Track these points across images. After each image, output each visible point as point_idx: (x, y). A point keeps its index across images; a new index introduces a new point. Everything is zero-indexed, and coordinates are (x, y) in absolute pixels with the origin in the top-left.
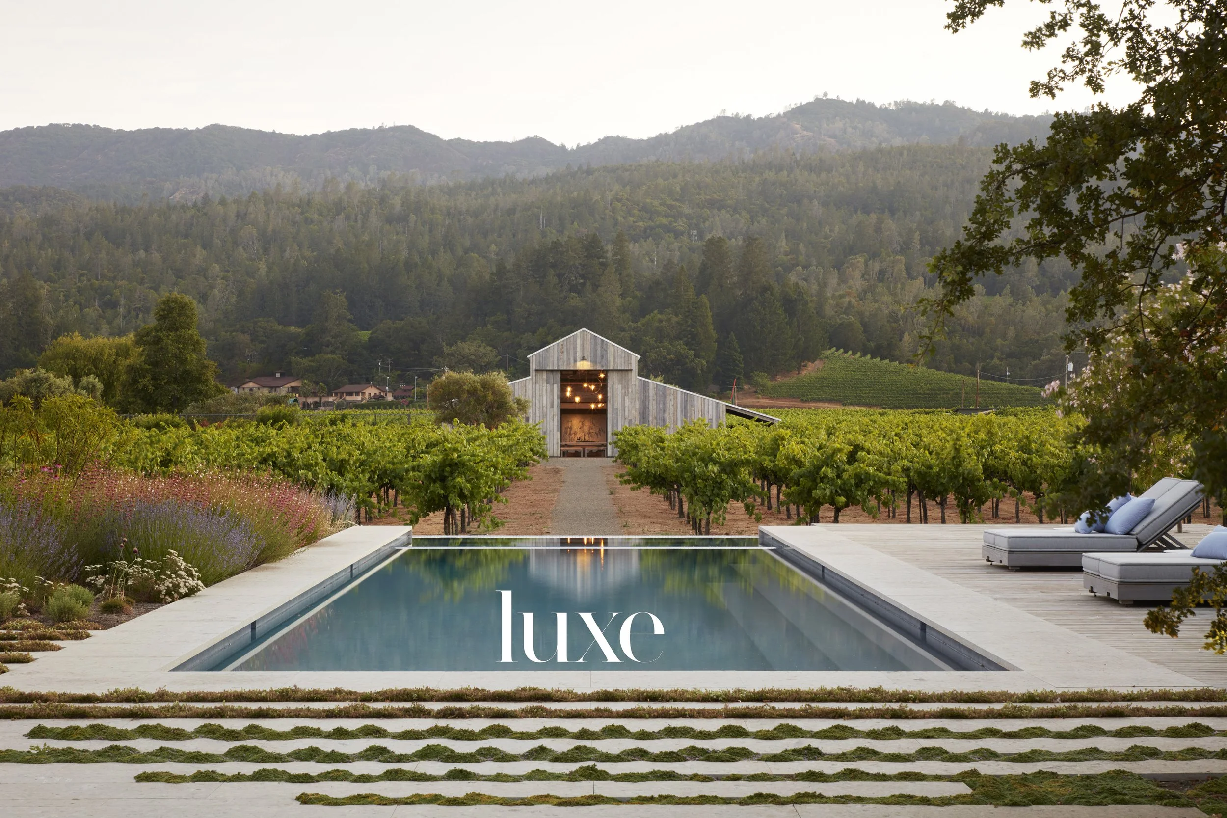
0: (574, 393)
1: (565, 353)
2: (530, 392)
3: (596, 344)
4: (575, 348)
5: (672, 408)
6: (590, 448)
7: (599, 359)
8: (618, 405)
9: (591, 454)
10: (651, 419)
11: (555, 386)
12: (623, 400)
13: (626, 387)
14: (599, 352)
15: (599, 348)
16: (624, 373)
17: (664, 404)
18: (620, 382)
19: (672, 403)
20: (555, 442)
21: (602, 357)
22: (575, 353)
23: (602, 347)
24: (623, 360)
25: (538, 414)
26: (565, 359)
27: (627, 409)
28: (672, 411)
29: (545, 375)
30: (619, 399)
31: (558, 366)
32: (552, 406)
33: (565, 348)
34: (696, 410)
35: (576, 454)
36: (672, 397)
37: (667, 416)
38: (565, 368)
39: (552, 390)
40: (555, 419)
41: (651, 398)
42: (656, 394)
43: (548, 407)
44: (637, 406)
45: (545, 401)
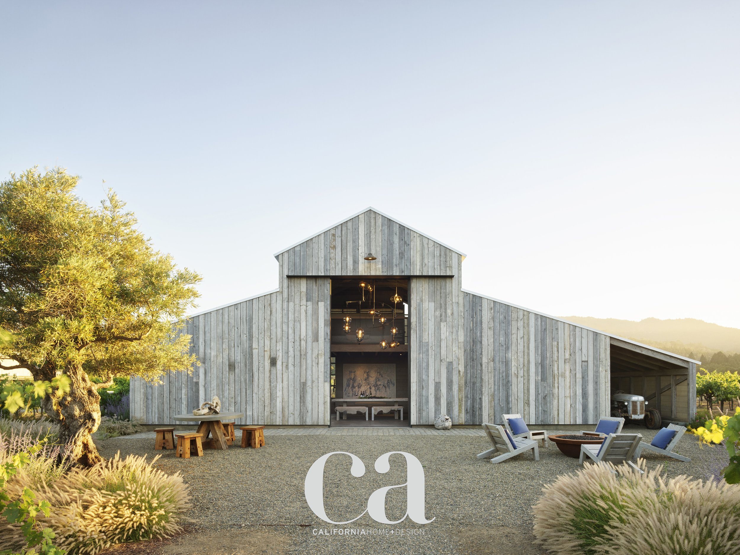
0: (355, 325)
1: (339, 249)
2: (279, 315)
3: (391, 233)
4: (355, 241)
5: (521, 342)
6: (379, 409)
7: (396, 260)
8: (429, 337)
9: (381, 418)
10: (485, 360)
11: (321, 305)
12: (438, 328)
13: (442, 307)
14: (396, 246)
15: (396, 239)
16: (439, 282)
17: (507, 335)
18: (433, 297)
19: (521, 333)
20: (321, 401)
21: (402, 255)
22: (356, 248)
23: (401, 239)
24: (437, 260)
25: (291, 353)
26: (339, 259)
27: (443, 344)
28: (521, 347)
29: (303, 284)
30: (430, 325)
31: (326, 270)
32: (316, 339)
33: (338, 240)
34: (561, 345)
35: (359, 418)
36: (521, 324)
37: (511, 355)
38: (338, 273)
39: (316, 312)
40: (321, 360)
41: (485, 326)
42: (493, 318)
43: (310, 340)
44: (461, 339)
45: (305, 330)
